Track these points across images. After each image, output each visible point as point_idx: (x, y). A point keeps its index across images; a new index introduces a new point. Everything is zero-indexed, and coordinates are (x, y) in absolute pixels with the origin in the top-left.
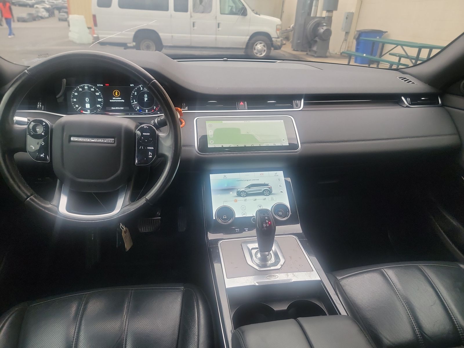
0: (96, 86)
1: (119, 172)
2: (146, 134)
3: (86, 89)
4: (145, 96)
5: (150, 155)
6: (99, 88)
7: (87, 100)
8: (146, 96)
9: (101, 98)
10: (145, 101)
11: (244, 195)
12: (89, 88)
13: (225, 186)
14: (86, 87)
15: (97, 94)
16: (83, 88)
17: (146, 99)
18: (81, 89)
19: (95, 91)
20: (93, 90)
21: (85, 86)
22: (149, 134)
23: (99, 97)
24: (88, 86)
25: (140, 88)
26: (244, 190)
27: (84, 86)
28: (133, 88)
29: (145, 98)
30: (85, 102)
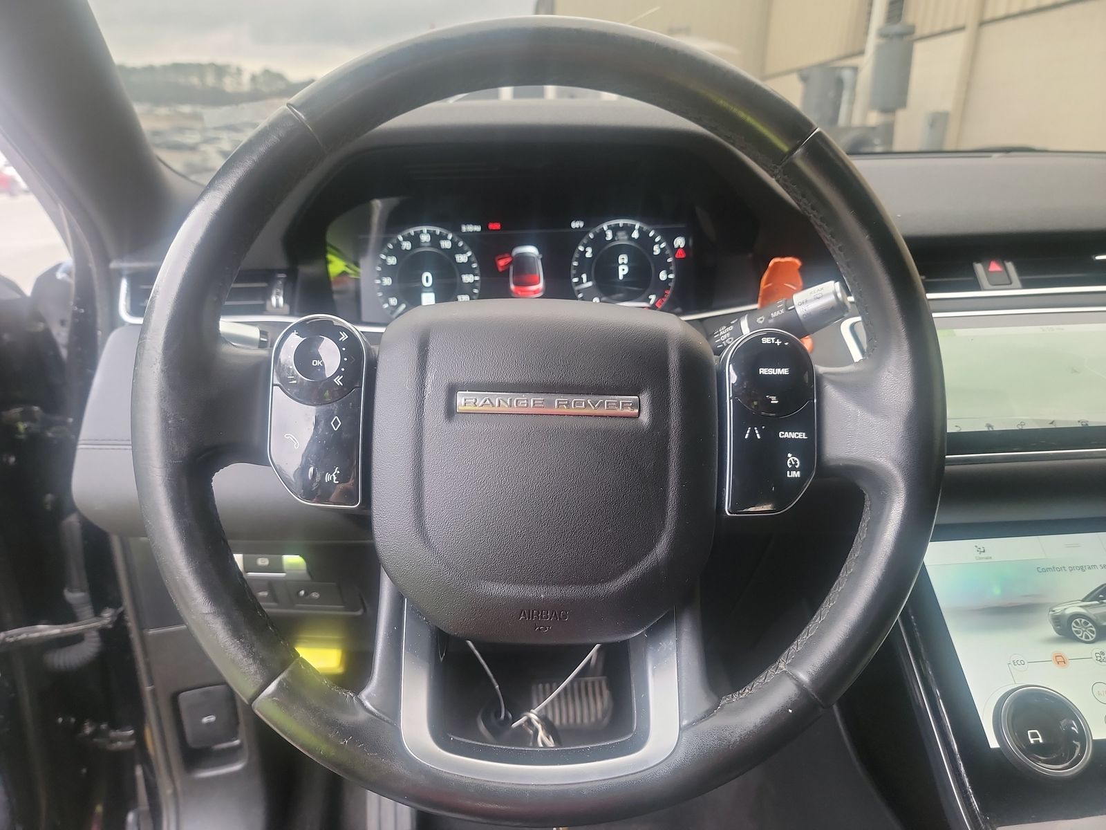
0: (456, 229)
1: (661, 548)
2: (771, 371)
3: (426, 245)
4: (620, 262)
5: (793, 468)
6: (467, 237)
7: (427, 278)
8: (623, 258)
9: (471, 271)
10: (621, 277)
11: (1090, 634)
12: (436, 239)
13: (995, 594)
14: (425, 238)
15: (462, 258)
16: (415, 240)
17: (623, 271)
18: (407, 245)
19: (455, 249)
20: (446, 244)
21: (422, 232)
22: (785, 371)
23: (466, 268)
24: (432, 234)
25: (603, 233)
26: (1082, 611)
27: (418, 235)
28: (581, 233)
29: (621, 268)
30: (421, 289)
